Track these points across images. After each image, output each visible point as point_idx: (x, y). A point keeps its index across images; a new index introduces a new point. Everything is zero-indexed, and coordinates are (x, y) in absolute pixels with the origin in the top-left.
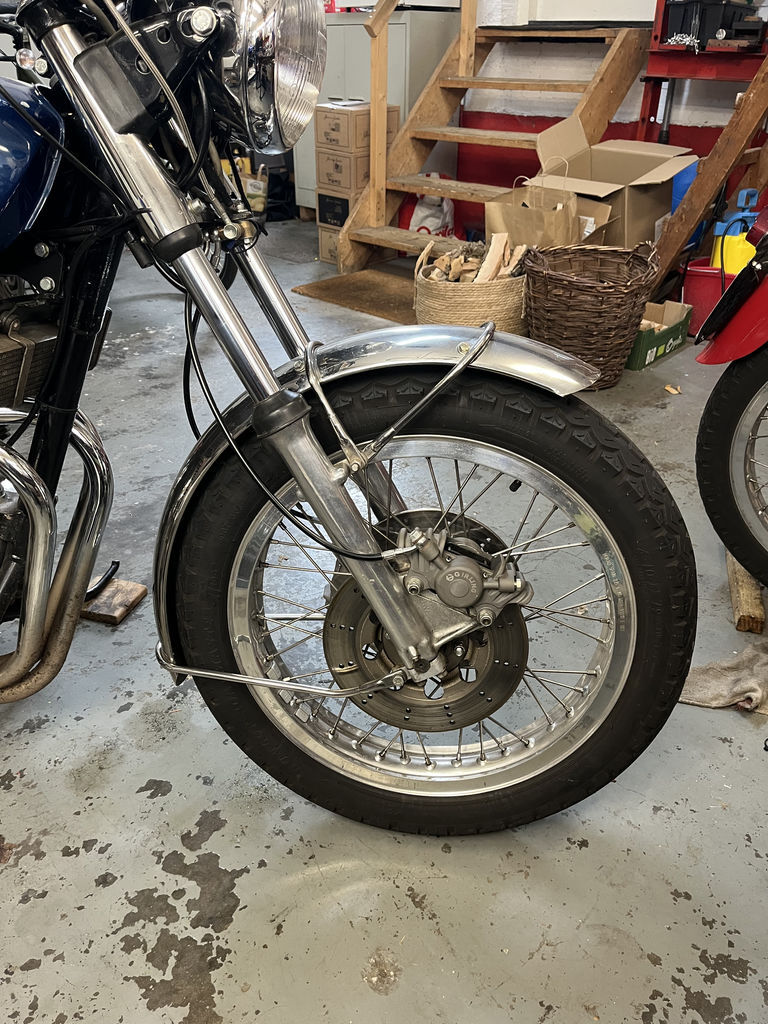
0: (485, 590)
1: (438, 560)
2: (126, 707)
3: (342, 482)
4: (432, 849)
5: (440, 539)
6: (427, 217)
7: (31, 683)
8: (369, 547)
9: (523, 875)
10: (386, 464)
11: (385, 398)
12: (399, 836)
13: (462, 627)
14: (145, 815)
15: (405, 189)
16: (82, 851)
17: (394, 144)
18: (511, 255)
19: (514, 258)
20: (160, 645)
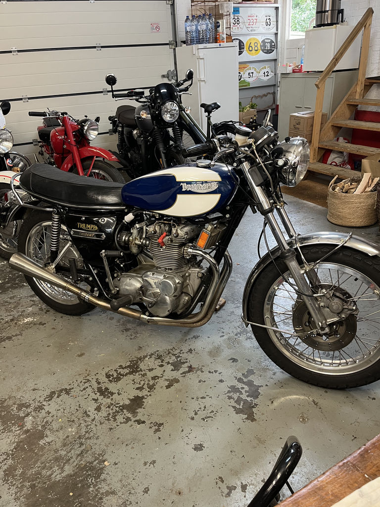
0: (343, 309)
1: (330, 299)
2: (223, 336)
3: (303, 274)
4: (321, 391)
5: (331, 293)
6: (336, 157)
7: (201, 323)
8: (310, 293)
9: (351, 403)
10: (316, 270)
11: (318, 252)
12: (310, 386)
13: (336, 319)
14: (231, 366)
15: (327, 148)
16: (214, 373)
17: (323, 129)
18: (372, 181)
19: (373, 183)
20: (242, 315)
